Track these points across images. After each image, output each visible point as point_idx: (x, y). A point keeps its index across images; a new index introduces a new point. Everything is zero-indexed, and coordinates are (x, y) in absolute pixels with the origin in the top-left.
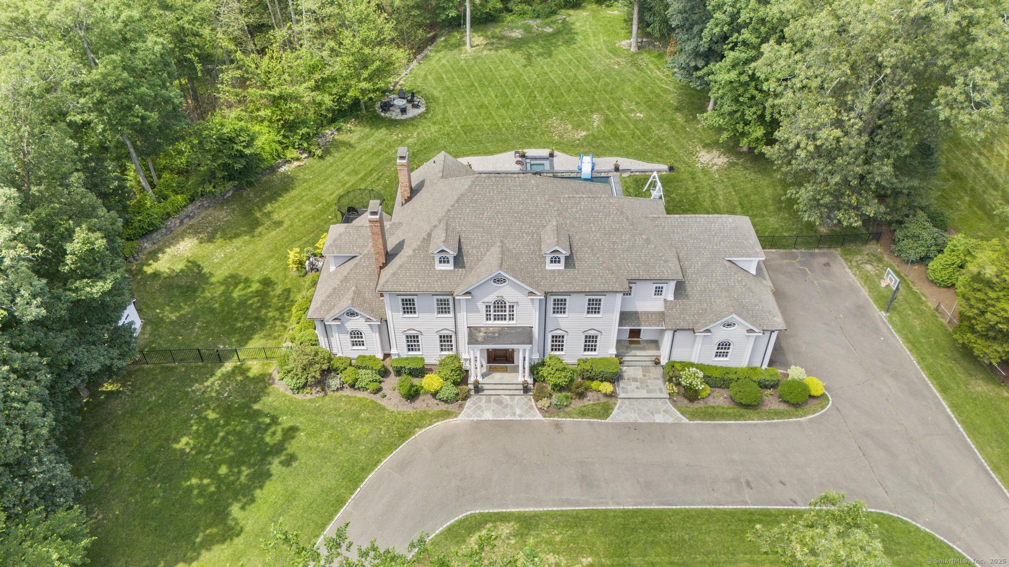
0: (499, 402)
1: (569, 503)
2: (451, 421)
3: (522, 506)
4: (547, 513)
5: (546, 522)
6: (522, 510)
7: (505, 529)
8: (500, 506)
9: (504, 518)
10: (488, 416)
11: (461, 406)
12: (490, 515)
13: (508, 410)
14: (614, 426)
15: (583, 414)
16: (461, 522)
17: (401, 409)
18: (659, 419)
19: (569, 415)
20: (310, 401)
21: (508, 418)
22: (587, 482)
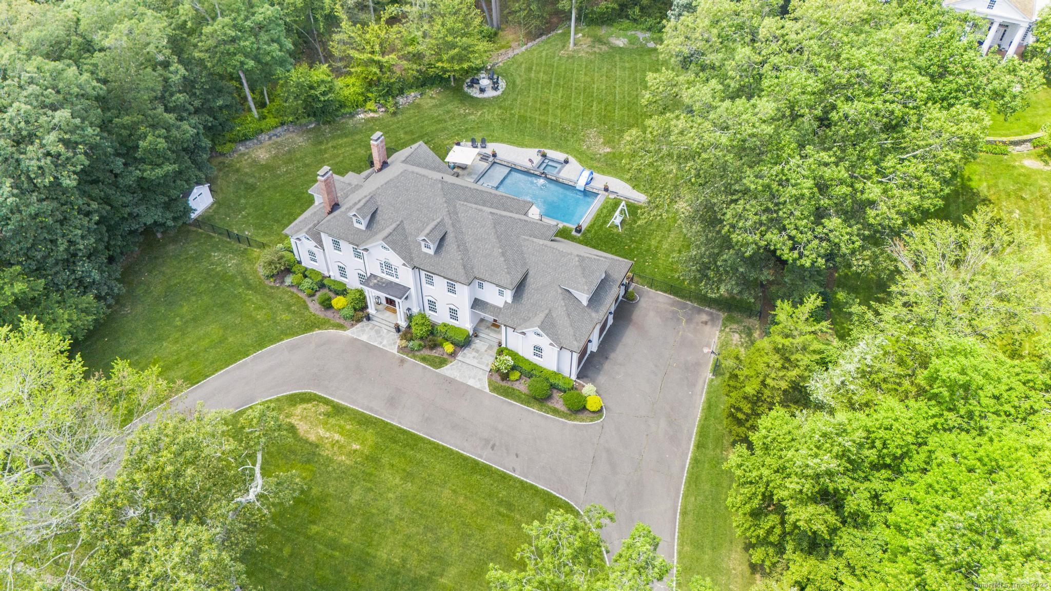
0: (378, 332)
1: (371, 410)
2: (340, 332)
3: (342, 400)
4: (353, 410)
5: (349, 414)
6: (340, 402)
7: (323, 408)
8: (330, 395)
9: (327, 402)
10: (364, 338)
11: (352, 325)
12: (320, 397)
13: (380, 339)
14: (438, 375)
15: (424, 359)
16: (301, 394)
17: (317, 313)
18: (471, 382)
19: (414, 357)
20: (271, 287)
21: (375, 344)
22: (392, 402)
